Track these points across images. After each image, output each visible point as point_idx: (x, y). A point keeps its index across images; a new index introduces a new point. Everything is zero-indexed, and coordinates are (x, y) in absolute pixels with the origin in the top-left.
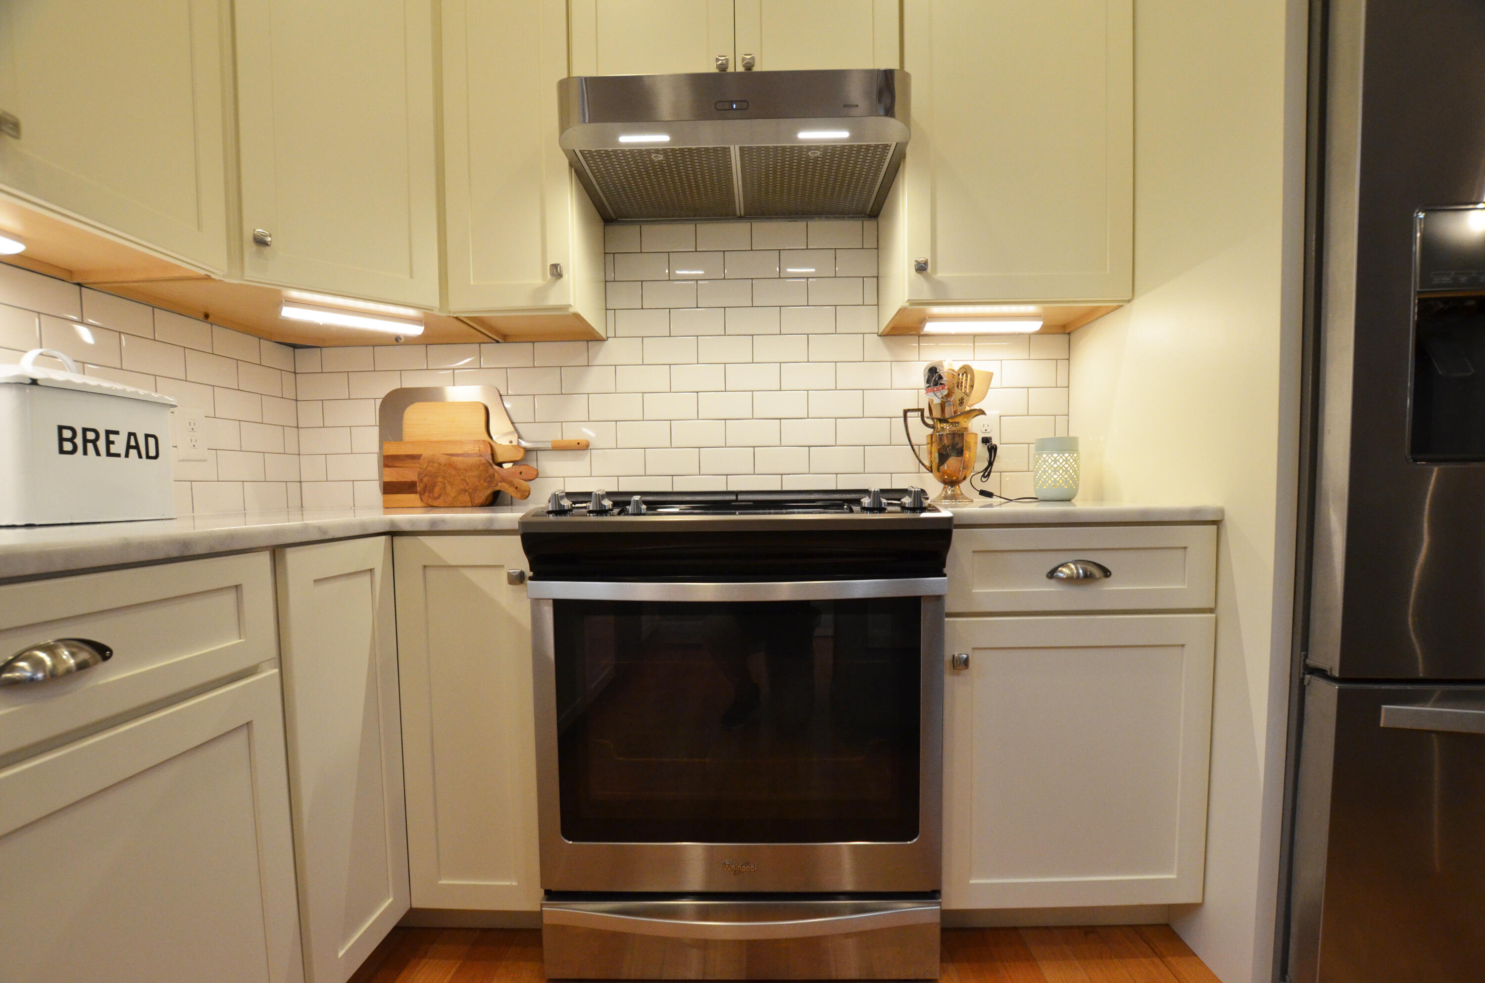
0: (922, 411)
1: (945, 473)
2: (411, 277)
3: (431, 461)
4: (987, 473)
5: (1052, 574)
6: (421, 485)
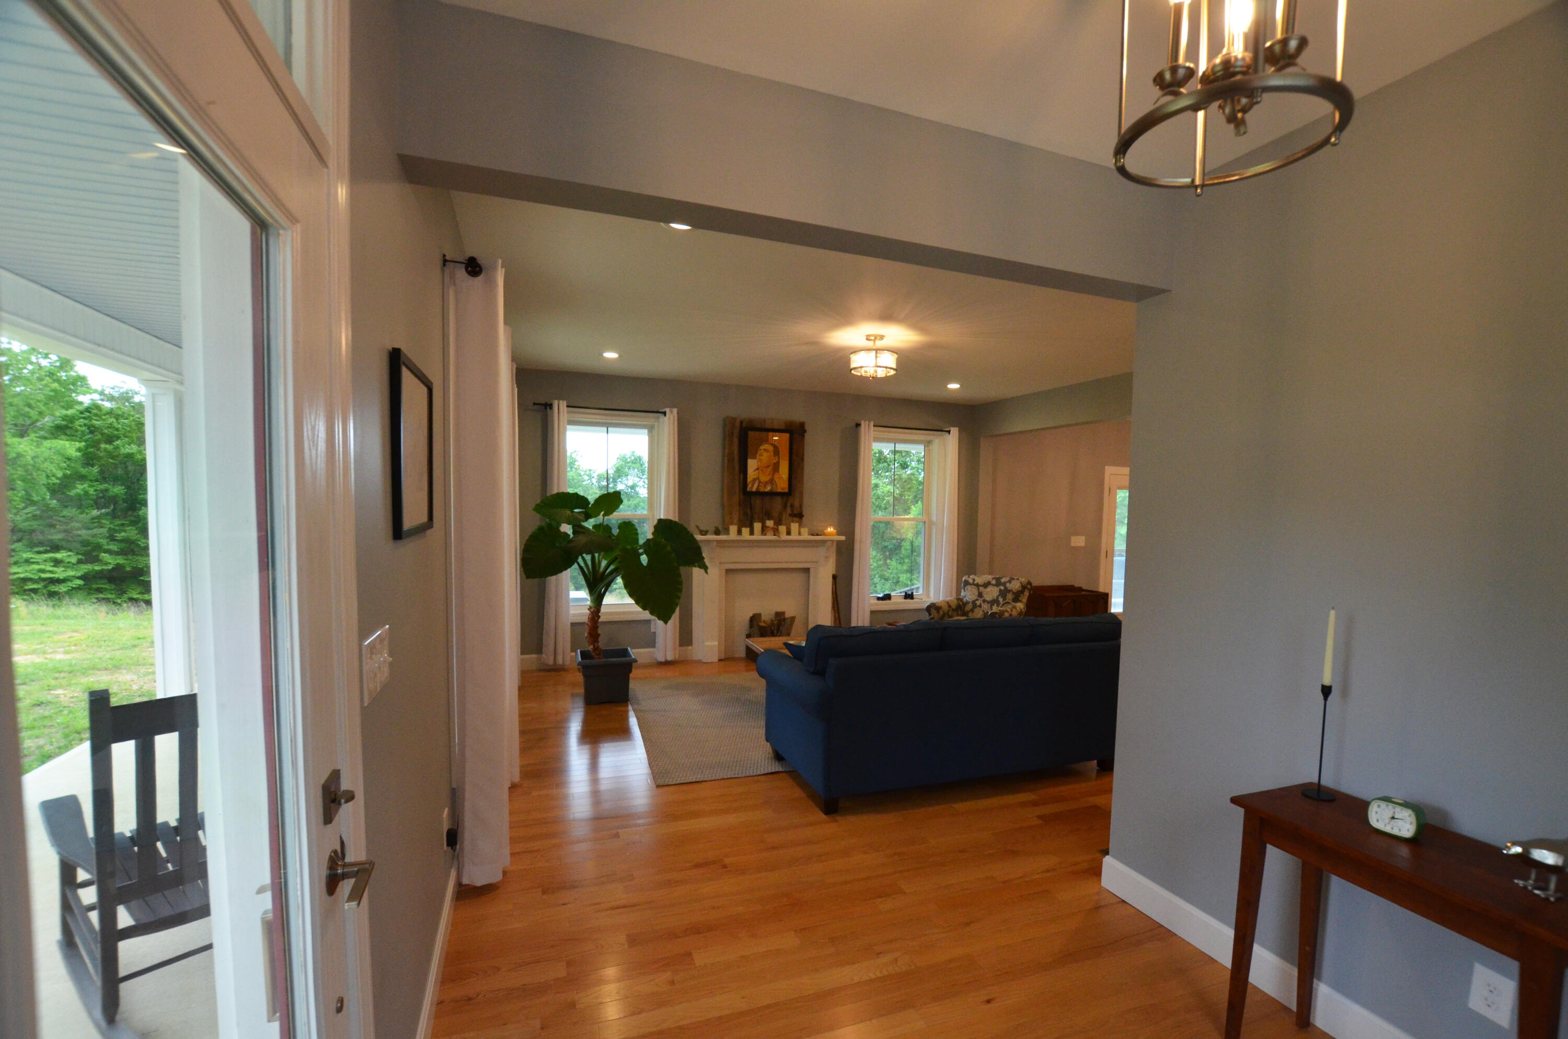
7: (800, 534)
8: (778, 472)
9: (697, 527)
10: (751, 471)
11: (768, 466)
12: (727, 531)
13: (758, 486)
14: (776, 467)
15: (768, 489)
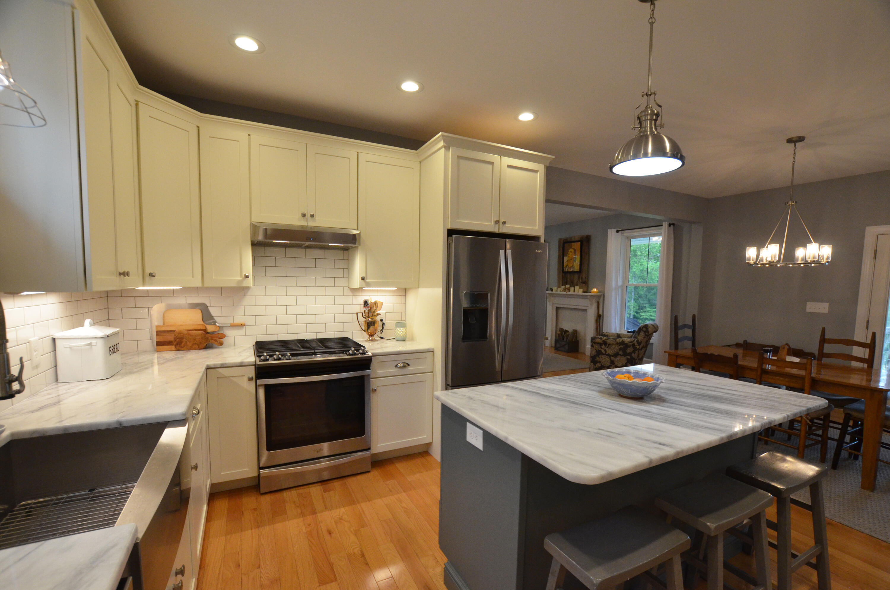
0: (362, 313)
1: (369, 332)
2: (193, 277)
3: (180, 333)
4: (382, 331)
5: (396, 366)
6: (176, 342)
7: (579, 291)
8: (576, 262)
10: (566, 262)
11: (572, 260)
13: (569, 269)
15: (571, 270)
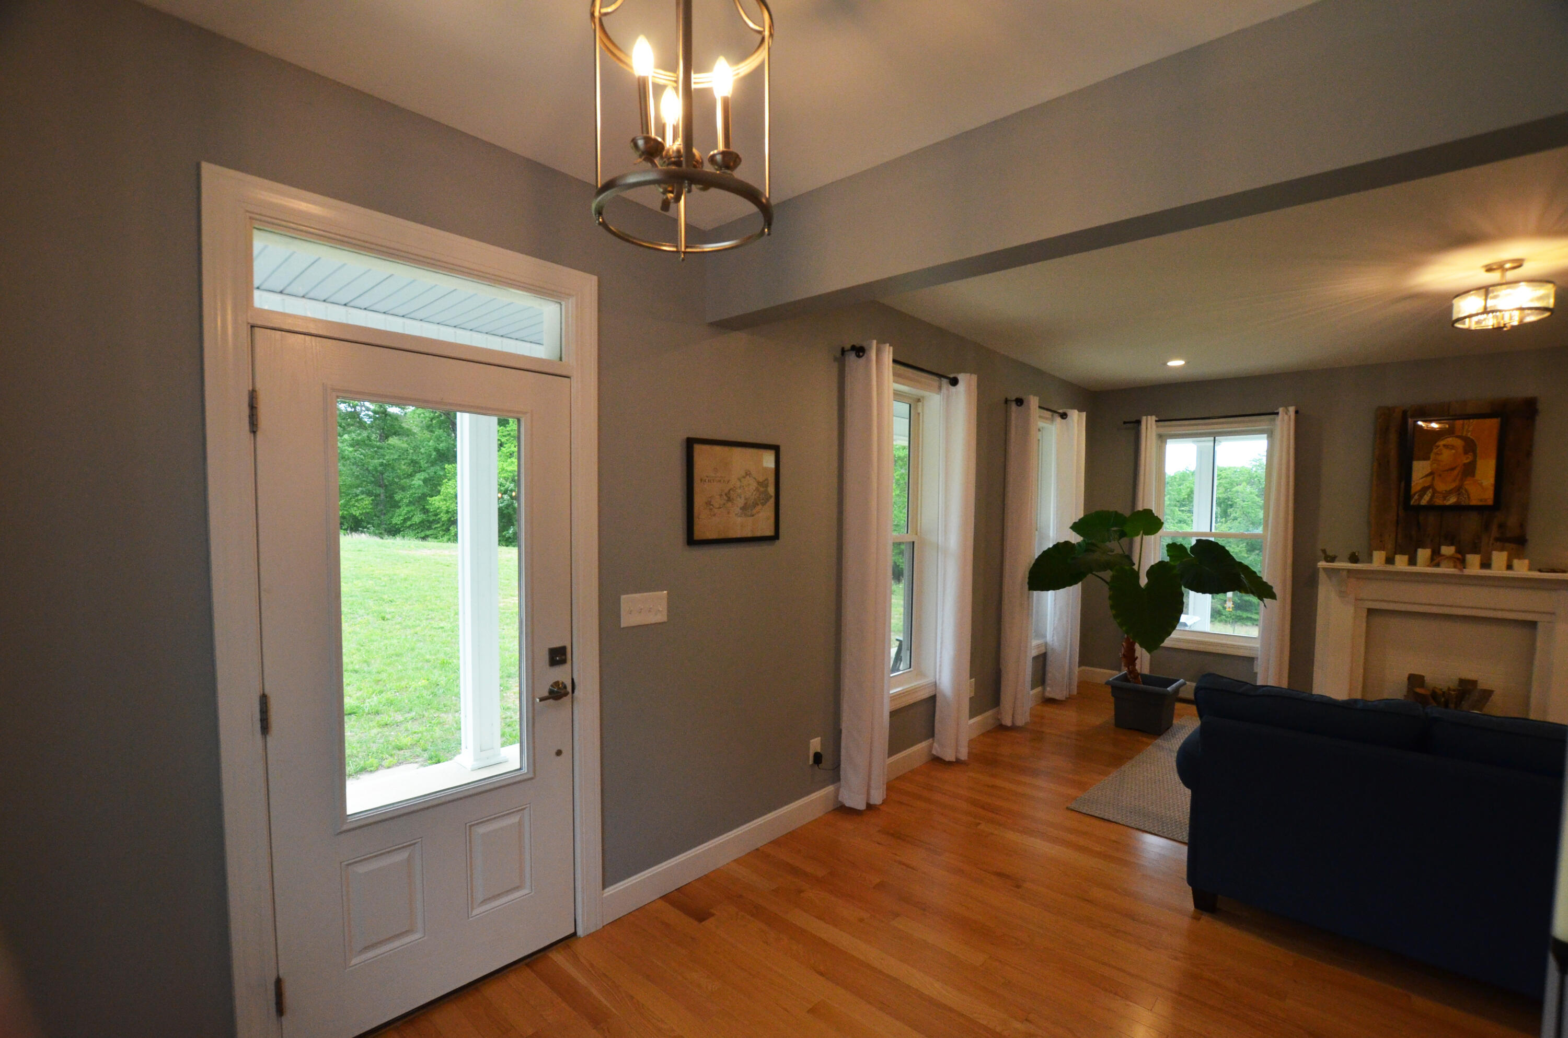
7: (1510, 567)
8: (1474, 476)
9: (1324, 551)
10: (1421, 475)
11: (1453, 469)
12: (1370, 559)
13: (1432, 497)
14: (1469, 470)
15: (1452, 500)
